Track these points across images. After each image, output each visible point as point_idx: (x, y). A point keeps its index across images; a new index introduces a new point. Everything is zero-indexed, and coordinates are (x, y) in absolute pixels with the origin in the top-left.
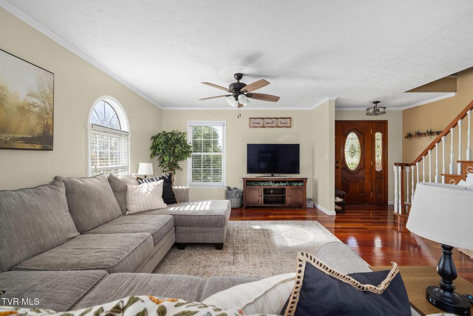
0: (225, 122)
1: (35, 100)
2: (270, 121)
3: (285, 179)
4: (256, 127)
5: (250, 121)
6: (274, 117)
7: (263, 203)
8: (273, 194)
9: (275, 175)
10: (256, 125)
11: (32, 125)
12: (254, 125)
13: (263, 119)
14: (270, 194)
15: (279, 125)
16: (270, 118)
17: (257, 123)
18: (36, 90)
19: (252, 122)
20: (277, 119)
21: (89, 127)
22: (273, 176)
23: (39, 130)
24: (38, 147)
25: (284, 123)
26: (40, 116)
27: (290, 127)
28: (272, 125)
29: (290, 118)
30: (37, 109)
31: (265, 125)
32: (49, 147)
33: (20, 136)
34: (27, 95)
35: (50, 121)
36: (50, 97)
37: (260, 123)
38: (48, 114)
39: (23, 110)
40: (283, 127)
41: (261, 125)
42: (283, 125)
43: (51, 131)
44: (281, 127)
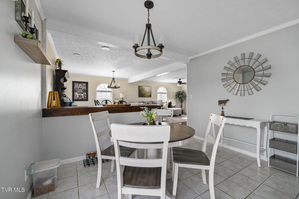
11: (149, 94)
18: (149, 90)
21: (157, 93)
23: (150, 95)
33: (148, 96)
35: (151, 93)
36: (151, 90)
39: (148, 92)
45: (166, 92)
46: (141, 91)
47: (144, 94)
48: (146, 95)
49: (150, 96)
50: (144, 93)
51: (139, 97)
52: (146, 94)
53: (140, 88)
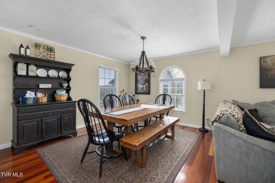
46: (270, 70)
51: (262, 86)
53: (267, 62)
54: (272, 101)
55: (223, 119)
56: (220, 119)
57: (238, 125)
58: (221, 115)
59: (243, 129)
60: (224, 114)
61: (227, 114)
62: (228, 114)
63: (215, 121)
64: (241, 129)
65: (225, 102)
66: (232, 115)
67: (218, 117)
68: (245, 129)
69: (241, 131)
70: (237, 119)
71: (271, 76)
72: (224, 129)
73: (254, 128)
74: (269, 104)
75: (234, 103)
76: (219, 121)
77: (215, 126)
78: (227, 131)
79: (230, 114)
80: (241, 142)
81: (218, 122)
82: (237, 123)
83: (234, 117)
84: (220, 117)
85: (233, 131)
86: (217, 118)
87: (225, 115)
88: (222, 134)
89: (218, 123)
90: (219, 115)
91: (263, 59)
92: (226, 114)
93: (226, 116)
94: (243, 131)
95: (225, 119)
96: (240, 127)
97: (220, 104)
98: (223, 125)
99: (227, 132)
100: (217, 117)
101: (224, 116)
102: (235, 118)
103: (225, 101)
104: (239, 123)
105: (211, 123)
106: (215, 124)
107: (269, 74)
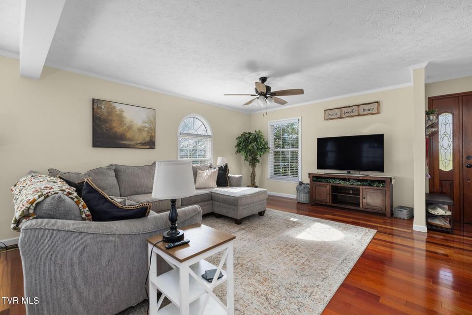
0: (300, 118)
1: (146, 125)
2: (350, 110)
3: (359, 177)
4: (332, 119)
5: (325, 113)
6: (354, 104)
7: (331, 202)
8: (352, 194)
9: (351, 172)
10: (332, 117)
11: (144, 136)
12: (330, 117)
13: (340, 108)
14: (349, 194)
15: (362, 113)
16: (349, 107)
17: (334, 115)
18: (146, 120)
19: (327, 114)
20: (358, 106)
21: (178, 135)
22: (349, 173)
23: (148, 139)
24: (147, 147)
25: (369, 110)
26: (148, 132)
27: (378, 113)
28: (353, 114)
29: (378, 102)
30: (147, 129)
31: (343, 116)
32: (153, 147)
33: (139, 142)
34: (142, 123)
35: (153, 134)
36: (153, 122)
37: (336, 114)
38: (152, 130)
39: (140, 130)
40: (367, 114)
41: (339, 116)
42: (366, 113)
43: (154, 139)
44: (364, 115)
45: (210, 133)
46: (105, 121)
47: (122, 137)
48: (129, 140)
49: (150, 144)
50: (119, 130)
51: (95, 145)
52: (129, 135)
53: (102, 108)
54: (108, 166)
55: (46, 206)
56: (38, 209)
57: (78, 210)
58: (42, 198)
59: (86, 215)
60: (50, 194)
61: (55, 193)
62: (57, 193)
63: (25, 215)
64: (84, 216)
65: (34, 174)
66: (65, 193)
67: (34, 205)
68: (90, 213)
69: (84, 219)
70: (76, 200)
71: (106, 130)
72: (51, 228)
73: (104, 207)
74: (105, 171)
75: (52, 173)
76: (35, 214)
77: (26, 229)
78: (60, 228)
79: (63, 192)
80: (88, 239)
81: (31, 218)
82: (77, 206)
83: (71, 196)
84: (38, 204)
85: (70, 224)
86: (29, 208)
87: (51, 197)
88: (47, 239)
89: (34, 218)
90: (34, 200)
91: (97, 102)
92: (53, 193)
93: (54, 198)
94: (87, 218)
95: (51, 204)
96: (81, 212)
97: (23, 179)
98: (47, 220)
99: (59, 232)
100: (28, 206)
101: (48, 200)
102: (71, 198)
103: (31, 172)
104: (80, 206)
105: (13, 226)
106: (24, 224)
107: (103, 126)
